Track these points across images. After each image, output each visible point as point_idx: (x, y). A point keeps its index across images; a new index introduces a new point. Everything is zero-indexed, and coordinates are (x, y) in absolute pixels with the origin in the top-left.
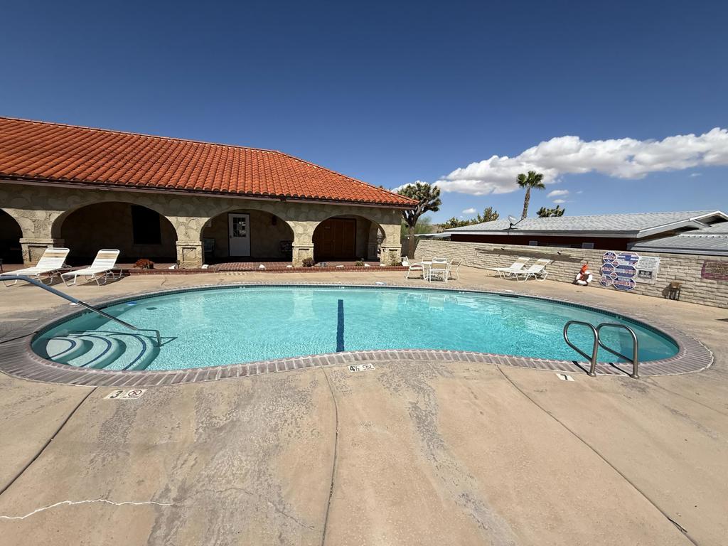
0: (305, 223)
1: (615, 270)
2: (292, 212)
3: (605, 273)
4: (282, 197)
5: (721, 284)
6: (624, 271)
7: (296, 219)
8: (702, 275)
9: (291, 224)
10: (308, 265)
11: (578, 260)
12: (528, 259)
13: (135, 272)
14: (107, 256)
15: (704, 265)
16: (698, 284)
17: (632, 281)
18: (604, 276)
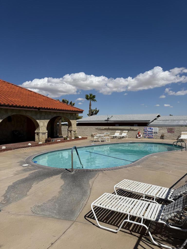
0: (43, 121)
1: (148, 132)
3: (145, 133)
4: (39, 109)
5: (171, 134)
7: (40, 119)
9: (38, 121)
11: (136, 130)
12: (120, 131)
15: (168, 129)
16: (167, 134)
17: (152, 135)
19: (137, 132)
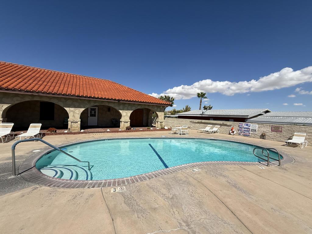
0: (127, 111)
1: (243, 129)
2: (121, 107)
3: (240, 130)
4: (119, 100)
5: (277, 133)
6: (246, 130)
7: (123, 109)
8: (271, 130)
9: (121, 111)
10: (128, 129)
11: (230, 126)
12: (211, 125)
13: (48, 134)
14: (35, 127)
15: (272, 127)
16: (271, 134)
17: (249, 133)
18: (240, 131)
19: (231, 128)
